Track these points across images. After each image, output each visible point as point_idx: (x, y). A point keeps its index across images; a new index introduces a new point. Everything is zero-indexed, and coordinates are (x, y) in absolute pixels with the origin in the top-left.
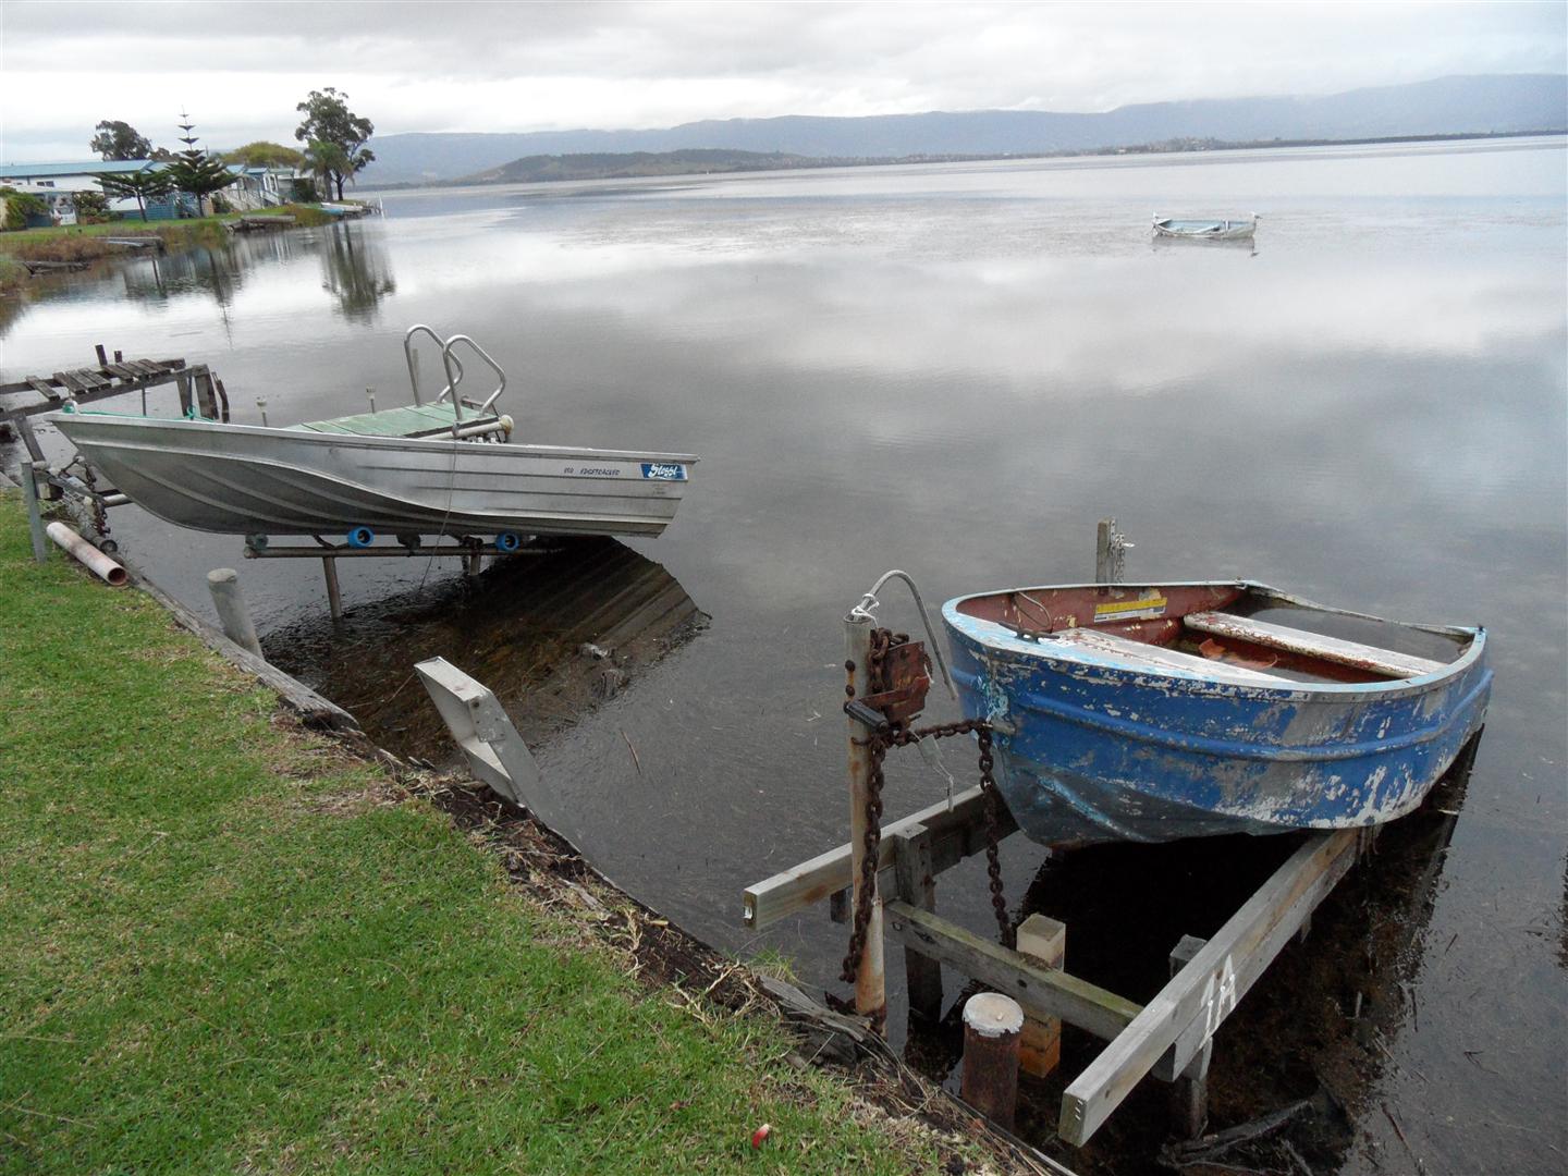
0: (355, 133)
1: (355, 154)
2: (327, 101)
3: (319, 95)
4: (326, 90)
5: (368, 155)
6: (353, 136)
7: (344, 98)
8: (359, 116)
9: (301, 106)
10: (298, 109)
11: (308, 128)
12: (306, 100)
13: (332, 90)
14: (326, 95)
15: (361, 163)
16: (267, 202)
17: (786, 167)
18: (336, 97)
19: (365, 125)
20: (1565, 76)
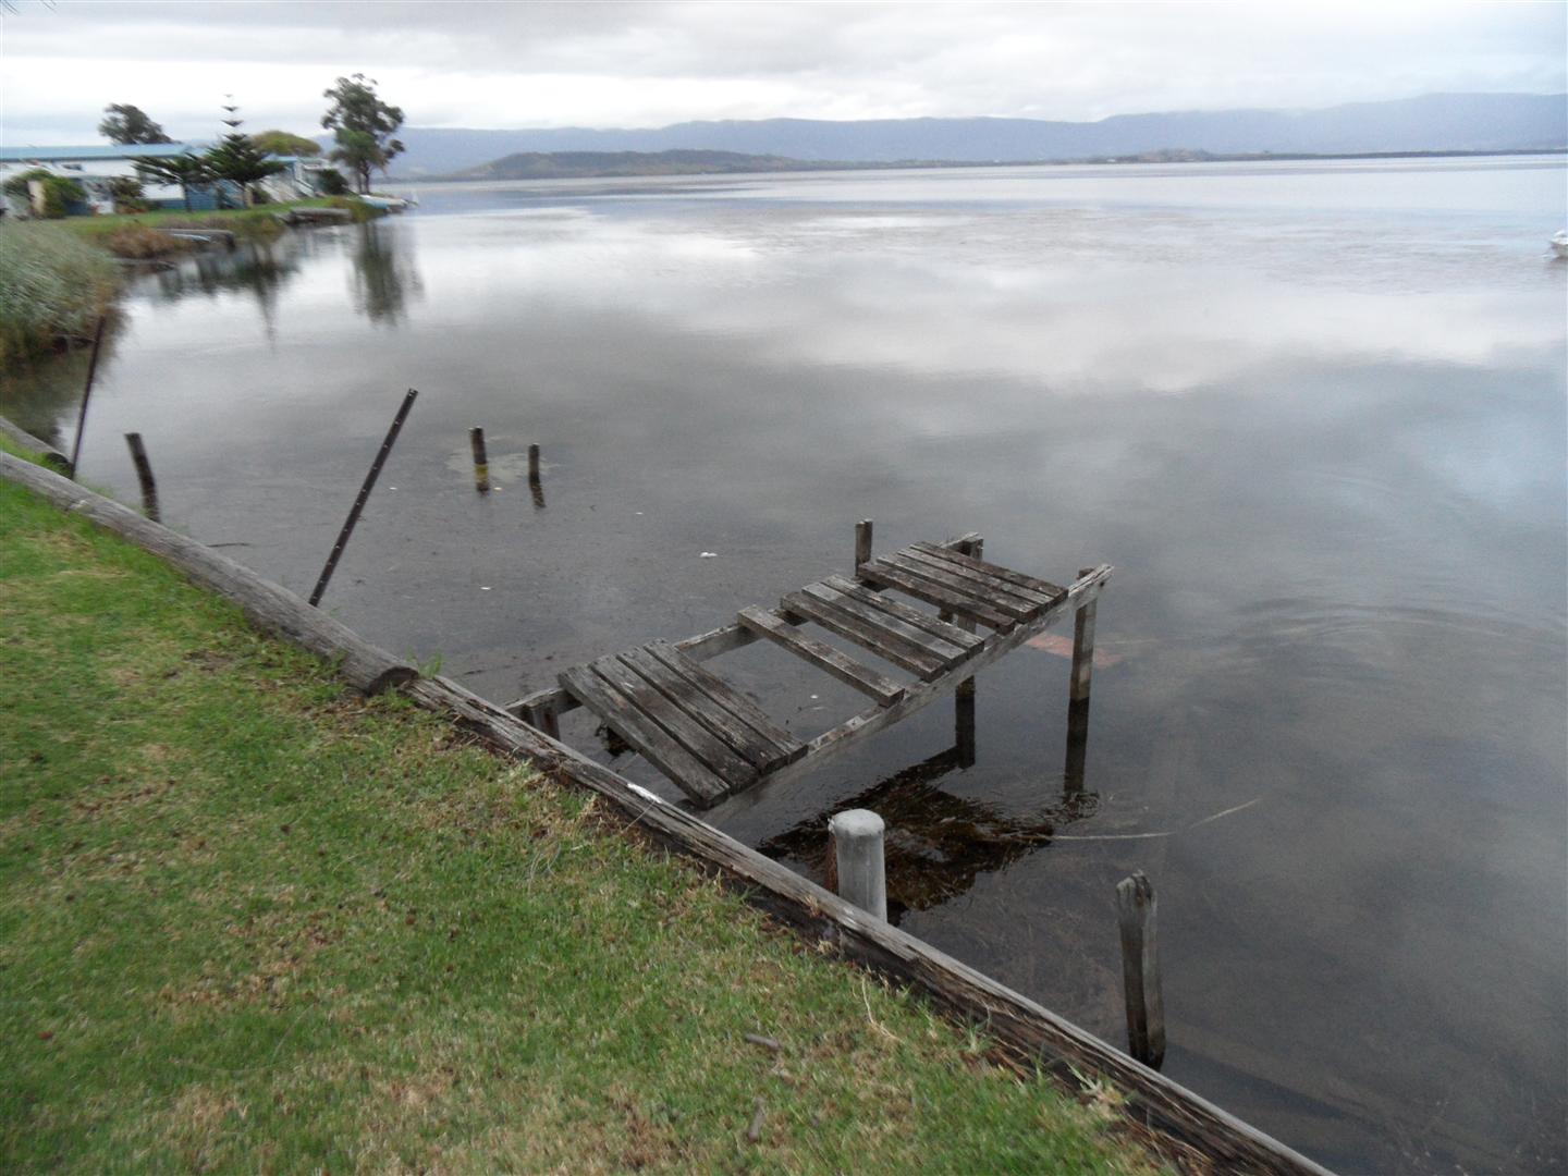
0: (384, 122)
1: (385, 145)
2: (357, 89)
3: (346, 80)
4: (355, 76)
5: (398, 146)
6: (382, 126)
7: (372, 85)
8: (390, 104)
9: (330, 93)
10: (326, 96)
11: (334, 115)
12: (335, 87)
13: (361, 76)
14: (355, 81)
15: (390, 154)
16: (303, 195)
17: (777, 169)
18: (365, 83)
19: (396, 114)
20: (1565, 95)
